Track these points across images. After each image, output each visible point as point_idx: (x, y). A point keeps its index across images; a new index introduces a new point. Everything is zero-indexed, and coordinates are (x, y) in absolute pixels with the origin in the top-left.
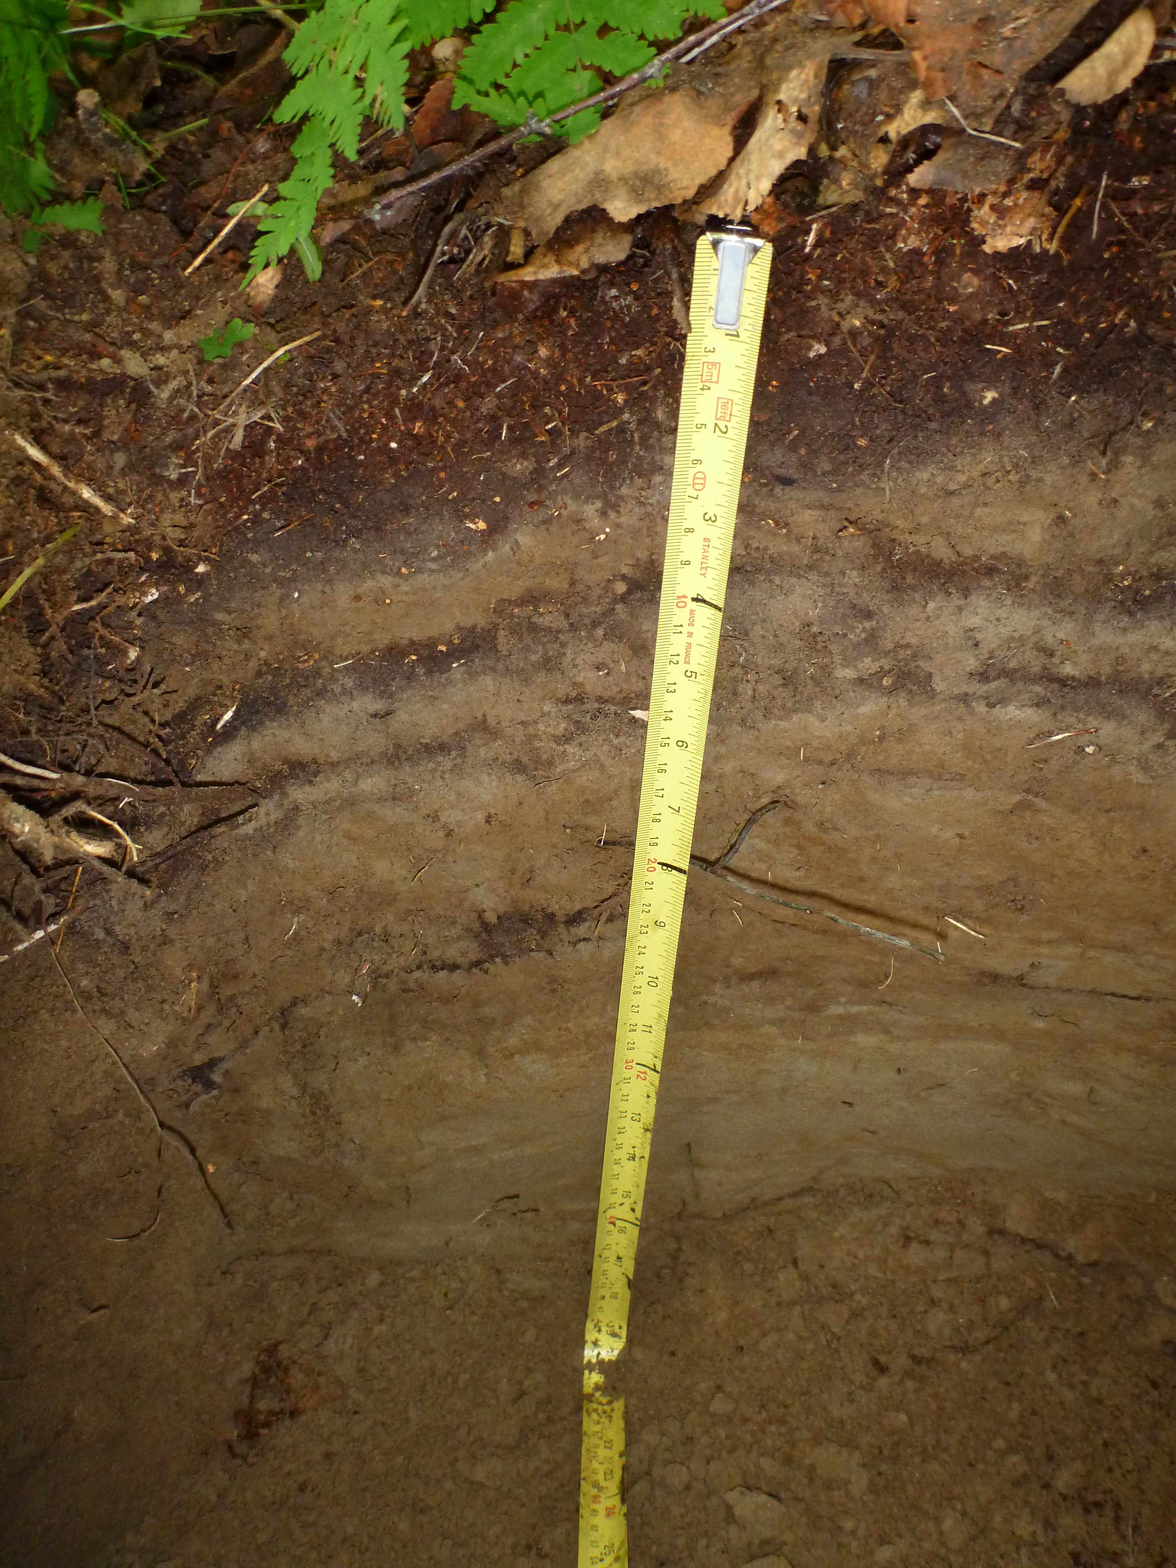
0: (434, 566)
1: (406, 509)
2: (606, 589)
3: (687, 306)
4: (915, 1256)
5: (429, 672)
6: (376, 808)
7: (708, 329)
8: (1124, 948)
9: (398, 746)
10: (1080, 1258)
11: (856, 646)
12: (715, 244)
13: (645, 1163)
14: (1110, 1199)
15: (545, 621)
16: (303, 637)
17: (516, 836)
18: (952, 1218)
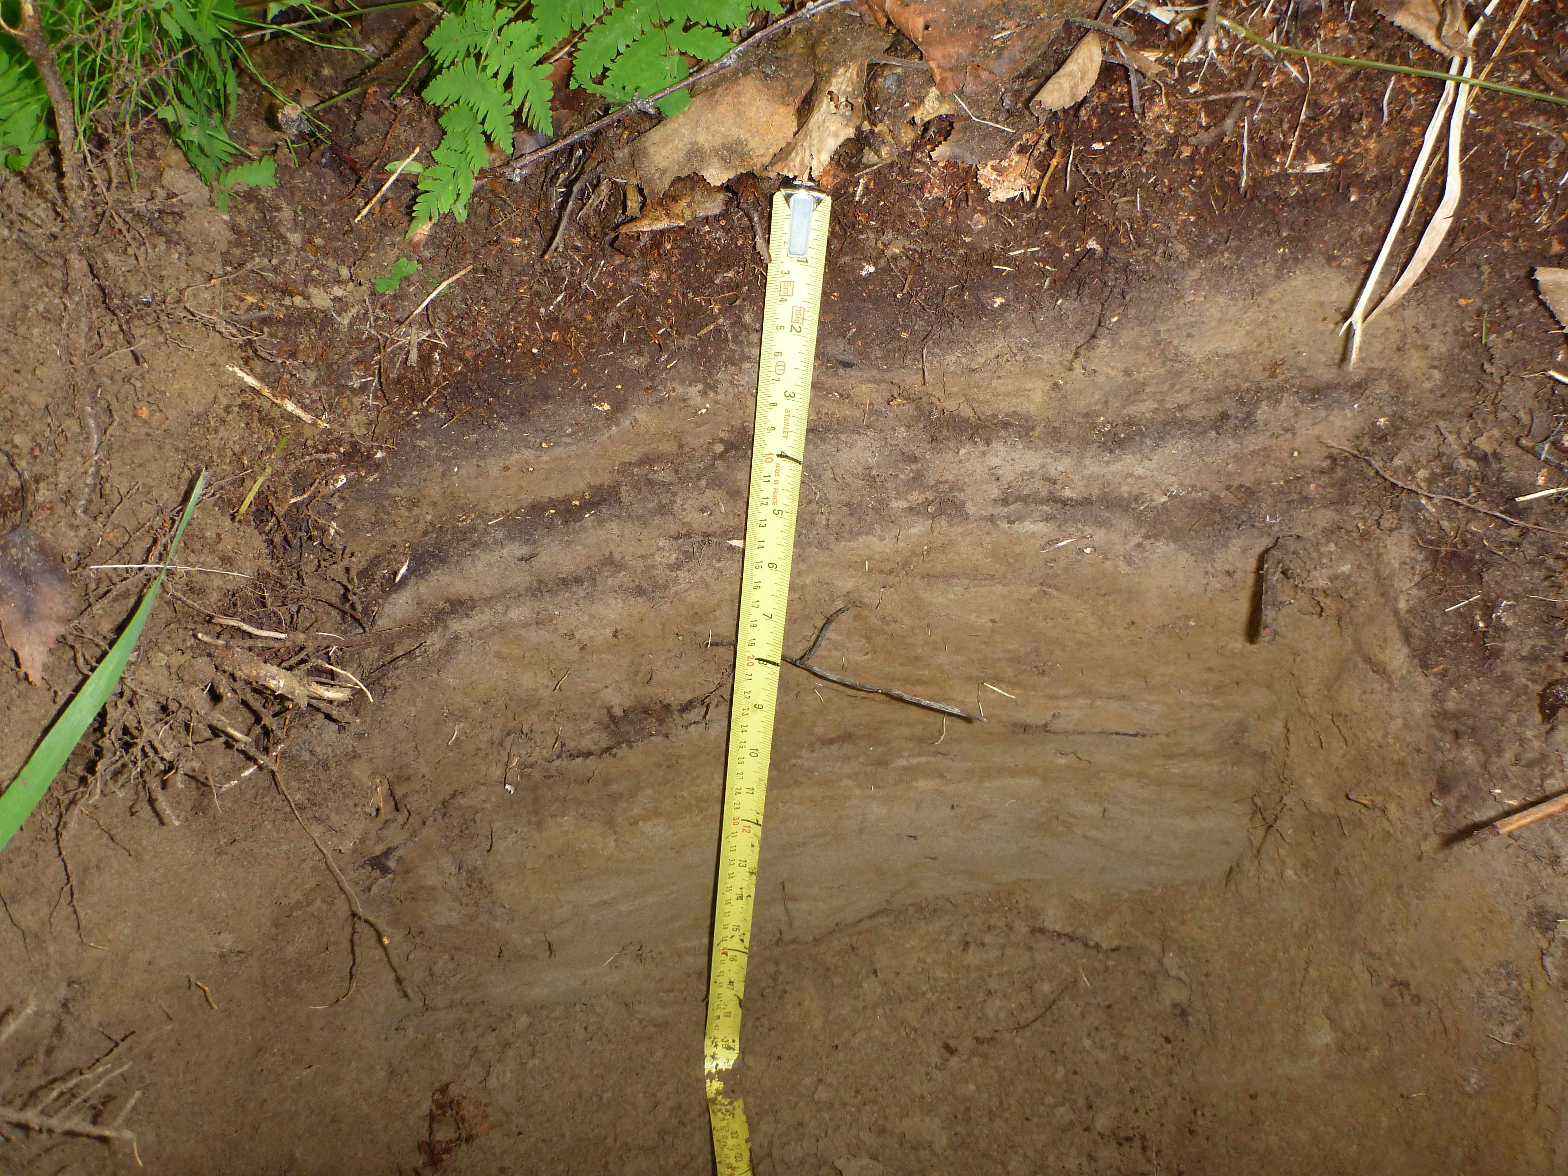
0: (568, 440)
1: (546, 398)
2: (707, 450)
3: (768, 241)
4: (973, 957)
5: (566, 522)
6: (522, 632)
7: (784, 257)
8: (1123, 698)
9: (540, 582)
10: (1104, 945)
11: (907, 483)
12: (787, 198)
13: (751, 901)
14: (1126, 895)
15: (660, 476)
16: (462, 501)
17: (639, 645)
18: (1002, 923)
